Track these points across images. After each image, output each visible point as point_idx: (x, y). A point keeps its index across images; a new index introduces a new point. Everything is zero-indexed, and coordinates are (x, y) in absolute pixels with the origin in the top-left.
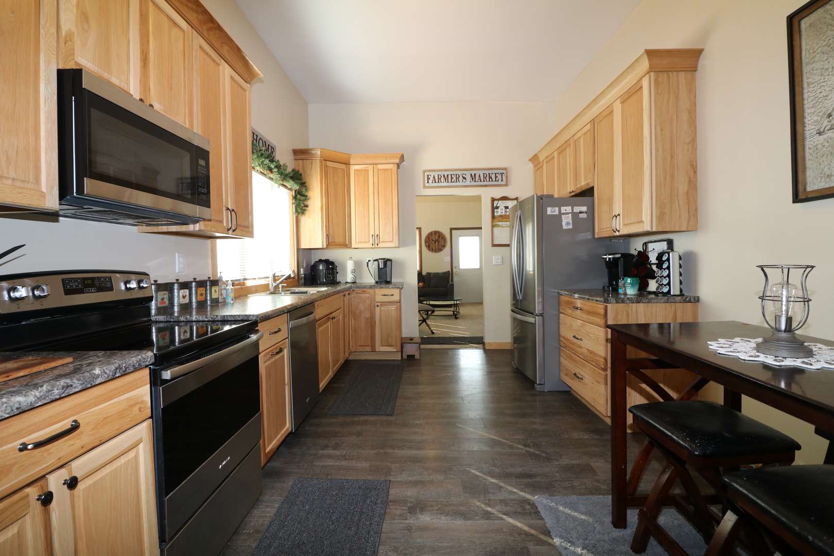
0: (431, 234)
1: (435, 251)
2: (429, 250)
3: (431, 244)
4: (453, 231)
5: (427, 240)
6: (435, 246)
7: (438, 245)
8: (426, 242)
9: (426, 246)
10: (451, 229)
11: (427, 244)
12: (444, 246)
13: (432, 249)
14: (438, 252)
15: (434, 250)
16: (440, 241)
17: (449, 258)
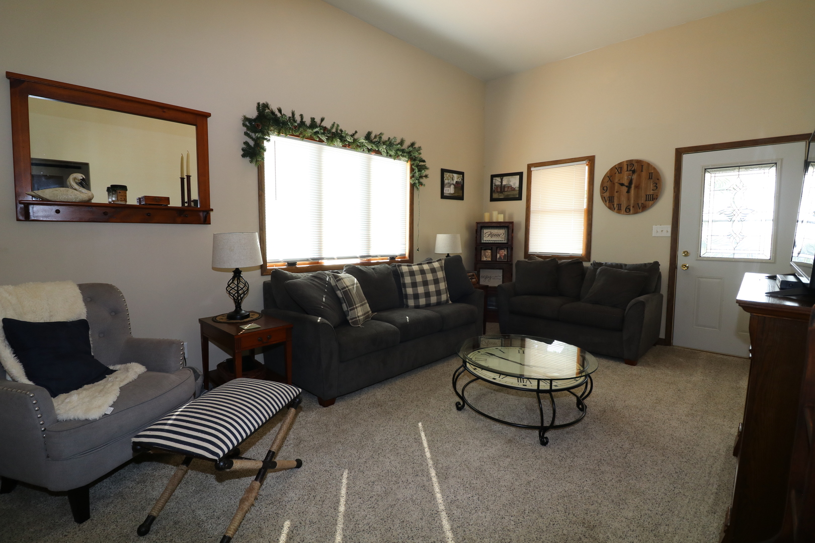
0: (618, 169)
1: (628, 211)
2: (611, 208)
3: (616, 195)
4: (686, 158)
5: (608, 184)
6: (629, 199)
7: (637, 196)
8: (603, 188)
9: (603, 198)
10: (680, 153)
11: (607, 195)
12: (654, 198)
13: (619, 206)
14: (636, 213)
15: (623, 208)
16: (643, 185)
17: (668, 228)
